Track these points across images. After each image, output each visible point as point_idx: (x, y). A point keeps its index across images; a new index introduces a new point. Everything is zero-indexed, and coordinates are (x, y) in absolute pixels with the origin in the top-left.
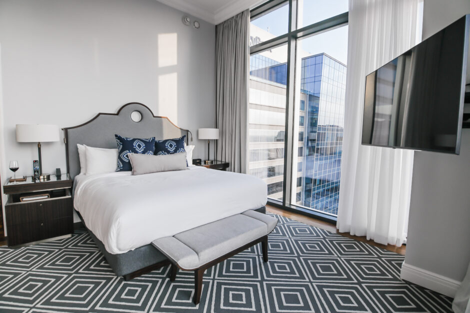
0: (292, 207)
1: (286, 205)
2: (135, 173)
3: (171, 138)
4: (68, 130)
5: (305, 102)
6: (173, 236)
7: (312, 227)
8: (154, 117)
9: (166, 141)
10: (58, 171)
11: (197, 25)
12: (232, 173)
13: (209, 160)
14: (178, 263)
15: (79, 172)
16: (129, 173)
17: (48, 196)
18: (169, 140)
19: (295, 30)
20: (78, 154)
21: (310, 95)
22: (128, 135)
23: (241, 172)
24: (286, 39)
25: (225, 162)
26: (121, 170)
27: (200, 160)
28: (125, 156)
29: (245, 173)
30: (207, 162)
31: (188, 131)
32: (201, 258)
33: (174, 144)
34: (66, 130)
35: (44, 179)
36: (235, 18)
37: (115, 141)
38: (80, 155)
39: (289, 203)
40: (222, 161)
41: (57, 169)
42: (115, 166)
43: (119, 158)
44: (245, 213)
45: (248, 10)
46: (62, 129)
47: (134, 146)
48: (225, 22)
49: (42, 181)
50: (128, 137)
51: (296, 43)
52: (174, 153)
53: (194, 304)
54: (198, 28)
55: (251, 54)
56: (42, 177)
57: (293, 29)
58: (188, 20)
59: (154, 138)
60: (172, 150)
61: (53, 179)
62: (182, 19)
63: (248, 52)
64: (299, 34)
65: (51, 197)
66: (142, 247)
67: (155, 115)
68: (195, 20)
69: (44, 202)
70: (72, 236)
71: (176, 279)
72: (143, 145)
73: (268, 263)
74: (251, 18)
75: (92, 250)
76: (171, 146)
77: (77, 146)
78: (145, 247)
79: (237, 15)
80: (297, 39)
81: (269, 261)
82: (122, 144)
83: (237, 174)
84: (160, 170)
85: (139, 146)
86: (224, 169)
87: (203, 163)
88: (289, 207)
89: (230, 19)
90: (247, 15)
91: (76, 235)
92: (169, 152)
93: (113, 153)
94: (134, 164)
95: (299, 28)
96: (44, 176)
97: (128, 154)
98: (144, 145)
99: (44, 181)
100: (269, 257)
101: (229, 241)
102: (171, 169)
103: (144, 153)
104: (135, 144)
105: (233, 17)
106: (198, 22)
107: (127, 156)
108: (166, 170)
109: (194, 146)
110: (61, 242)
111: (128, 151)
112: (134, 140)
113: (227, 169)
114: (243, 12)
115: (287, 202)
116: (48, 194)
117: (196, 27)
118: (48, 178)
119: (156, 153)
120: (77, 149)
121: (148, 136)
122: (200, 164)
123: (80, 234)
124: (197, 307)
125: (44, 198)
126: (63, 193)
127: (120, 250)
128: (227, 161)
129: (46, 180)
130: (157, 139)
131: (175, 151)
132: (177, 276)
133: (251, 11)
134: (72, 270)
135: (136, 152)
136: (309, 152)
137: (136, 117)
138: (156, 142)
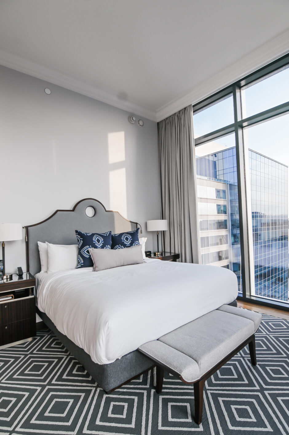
0: (252, 298)
1: (247, 297)
2: (97, 269)
3: (126, 232)
4: (29, 228)
5: (226, 191)
6: (158, 340)
7: (285, 320)
8: (106, 211)
9: (121, 234)
10: (20, 269)
11: (141, 123)
12: (183, 264)
13: (158, 252)
14: (182, 375)
15: (39, 270)
16: (91, 269)
17: (12, 297)
18: (124, 233)
19: (241, 120)
20: (38, 251)
21: (230, 185)
22: (87, 230)
23: (192, 262)
24: (233, 128)
25: (175, 253)
26: (82, 267)
27: (150, 252)
28: (85, 252)
29: (197, 263)
30: (157, 254)
31: (137, 224)
32: (201, 366)
33: (130, 237)
34: (27, 228)
35: (7, 279)
36: (177, 114)
37: (75, 236)
38: (40, 253)
39: (249, 294)
40: (170, 253)
41: (18, 268)
42: (75, 263)
43: (80, 253)
44: (221, 309)
45: (190, 105)
46: (23, 228)
47: (93, 241)
48: (167, 119)
49: (5, 281)
50: (87, 232)
51: (243, 131)
52: (130, 246)
53: (195, 425)
54: (142, 126)
55: (196, 145)
56: (5, 277)
57: (239, 119)
58: (134, 119)
59: (111, 232)
60: (128, 243)
61: (15, 279)
62: (129, 120)
63: (193, 144)
64: (245, 124)
65: (15, 298)
66: (128, 354)
67: (107, 210)
68: (140, 119)
69: (8, 303)
70: (34, 339)
71: (163, 390)
72: (101, 240)
73: (258, 366)
74: (194, 112)
75: (59, 355)
76: (127, 239)
77: (37, 244)
78: (131, 354)
79: (180, 111)
80: (243, 128)
81: (258, 364)
82: (82, 240)
83: (189, 264)
84: (120, 265)
85: (98, 241)
86: (174, 260)
87: (152, 255)
88: (249, 298)
89: (172, 115)
90: (190, 109)
91: (39, 338)
92: (125, 246)
93: (73, 250)
94: (95, 259)
95: (244, 118)
96: (7, 276)
97: (89, 249)
98: (103, 240)
99: (7, 281)
100: (257, 359)
101: (224, 343)
102: (130, 263)
103: (102, 247)
104: (95, 239)
105: (175, 114)
106: (142, 120)
107: (88, 252)
108: (125, 264)
109: (146, 238)
110: (24, 346)
111: (88, 246)
112: (93, 235)
113: (178, 260)
114: (185, 108)
115: (247, 293)
116: (12, 295)
117: (140, 125)
118: (11, 278)
119: (113, 247)
120: (37, 246)
121: (104, 230)
122: (150, 256)
123: (42, 337)
124: (201, 428)
125: (9, 299)
126: (26, 293)
127: (109, 360)
128: (177, 252)
129: (9, 280)
130: (113, 233)
131: (131, 245)
132: (164, 386)
133: (194, 106)
134: (44, 380)
135: (96, 247)
136: (234, 239)
137: (89, 212)
138: (112, 236)
